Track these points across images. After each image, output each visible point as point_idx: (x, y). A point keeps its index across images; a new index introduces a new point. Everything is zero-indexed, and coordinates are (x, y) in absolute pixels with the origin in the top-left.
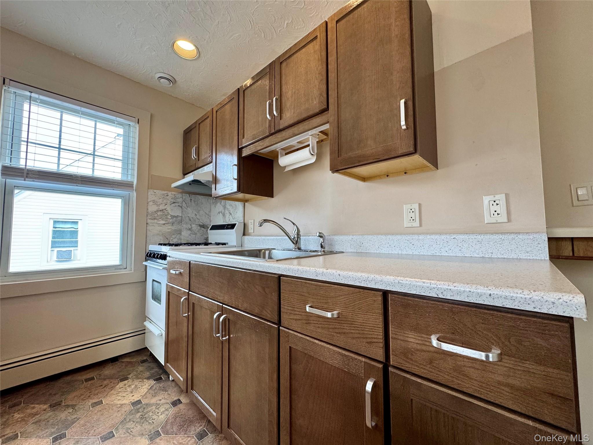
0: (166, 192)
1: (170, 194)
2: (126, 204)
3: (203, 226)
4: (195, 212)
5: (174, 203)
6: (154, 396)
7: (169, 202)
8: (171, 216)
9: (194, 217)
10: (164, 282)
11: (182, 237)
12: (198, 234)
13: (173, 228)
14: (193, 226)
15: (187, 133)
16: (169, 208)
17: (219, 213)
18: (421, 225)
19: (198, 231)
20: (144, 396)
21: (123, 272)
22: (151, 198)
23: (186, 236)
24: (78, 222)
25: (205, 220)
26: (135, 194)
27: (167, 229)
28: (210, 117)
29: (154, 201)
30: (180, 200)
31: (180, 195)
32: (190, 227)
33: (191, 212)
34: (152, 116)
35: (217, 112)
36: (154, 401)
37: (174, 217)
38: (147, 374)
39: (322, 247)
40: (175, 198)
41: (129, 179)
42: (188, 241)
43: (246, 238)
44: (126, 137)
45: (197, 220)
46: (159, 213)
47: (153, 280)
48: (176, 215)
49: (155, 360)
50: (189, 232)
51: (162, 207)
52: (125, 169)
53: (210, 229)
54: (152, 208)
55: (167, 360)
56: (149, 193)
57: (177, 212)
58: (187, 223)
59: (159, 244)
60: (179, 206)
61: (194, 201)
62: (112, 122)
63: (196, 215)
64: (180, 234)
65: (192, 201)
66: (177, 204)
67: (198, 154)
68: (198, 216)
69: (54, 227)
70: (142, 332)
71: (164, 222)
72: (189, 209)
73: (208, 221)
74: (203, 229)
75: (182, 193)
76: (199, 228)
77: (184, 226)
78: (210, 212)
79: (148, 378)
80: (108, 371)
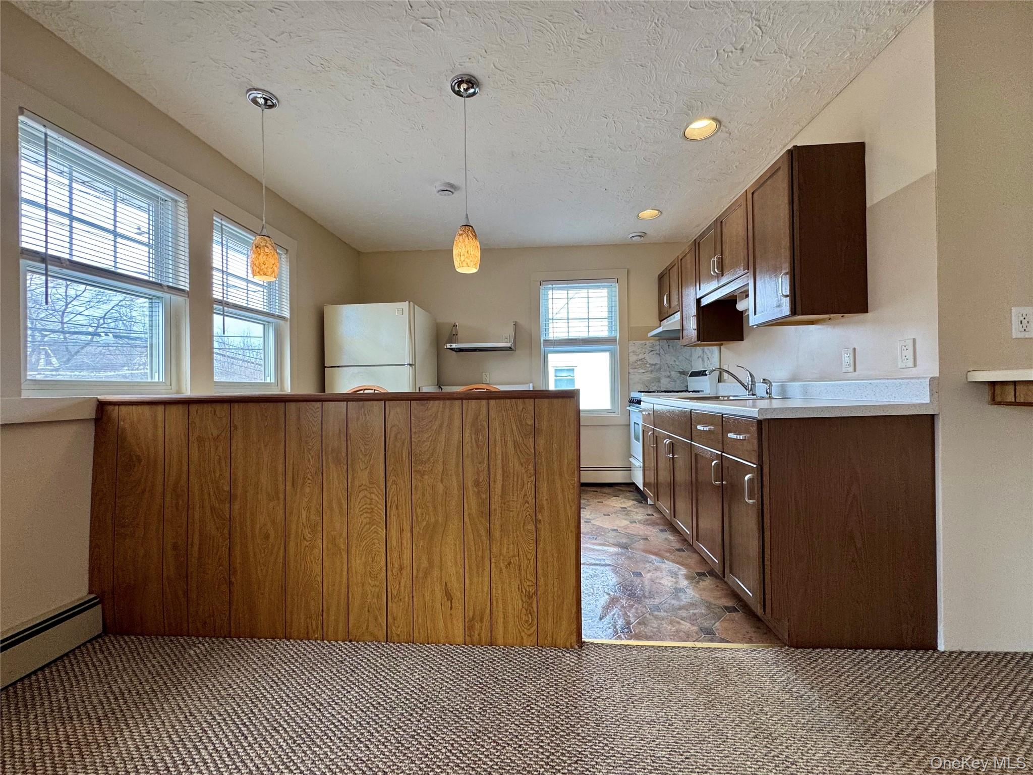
0: (644, 341)
1: (647, 342)
2: (613, 357)
3: (683, 373)
4: (674, 359)
5: (652, 351)
6: (636, 508)
7: (647, 350)
8: (650, 364)
9: (673, 363)
10: (641, 422)
11: (661, 385)
12: (678, 382)
13: (652, 376)
14: (673, 373)
15: (661, 278)
16: (647, 357)
17: (699, 357)
18: (855, 371)
19: (678, 378)
20: (630, 507)
21: (613, 415)
22: (631, 349)
23: (665, 383)
24: (573, 369)
25: (685, 367)
26: (618, 347)
27: (647, 377)
28: (677, 265)
29: (634, 352)
30: (658, 348)
31: (658, 343)
32: (669, 374)
33: (669, 359)
34: (628, 271)
35: (681, 260)
36: (635, 510)
37: (653, 364)
38: (633, 498)
39: (767, 393)
40: (653, 346)
41: (614, 334)
42: (667, 388)
43: (720, 384)
44: (610, 297)
45: (676, 367)
46: (639, 363)
47: (635, 423)
48: (654, 363)
49: (637, 488)
50: (668, 380)
51: (641, 357)
52: (610, 327)
53: (690, 376)
54: (633, 358)
55: (644, 485)
56: (630, 345)
57: (656, 360)
58: (665, 371)
59: (639, 392)
60: (656, 353)
61: (673, 347)
62: (598, 287)
63: (675, 361)
64: (660, 382)
65: (670, 347)
66: (655, 352)
67: (669, 301)
68: (677, 363)
69: (556, 376)
70: (629, 469)
71: (644, 371)
72: (666, 355)
73: (689, 366)
74: (683, 375)
75: (659, 340)
76: (679, 375)
77: (663, 373)
78: (691, 356)
79: (633, 500)
80: (606, 490)
